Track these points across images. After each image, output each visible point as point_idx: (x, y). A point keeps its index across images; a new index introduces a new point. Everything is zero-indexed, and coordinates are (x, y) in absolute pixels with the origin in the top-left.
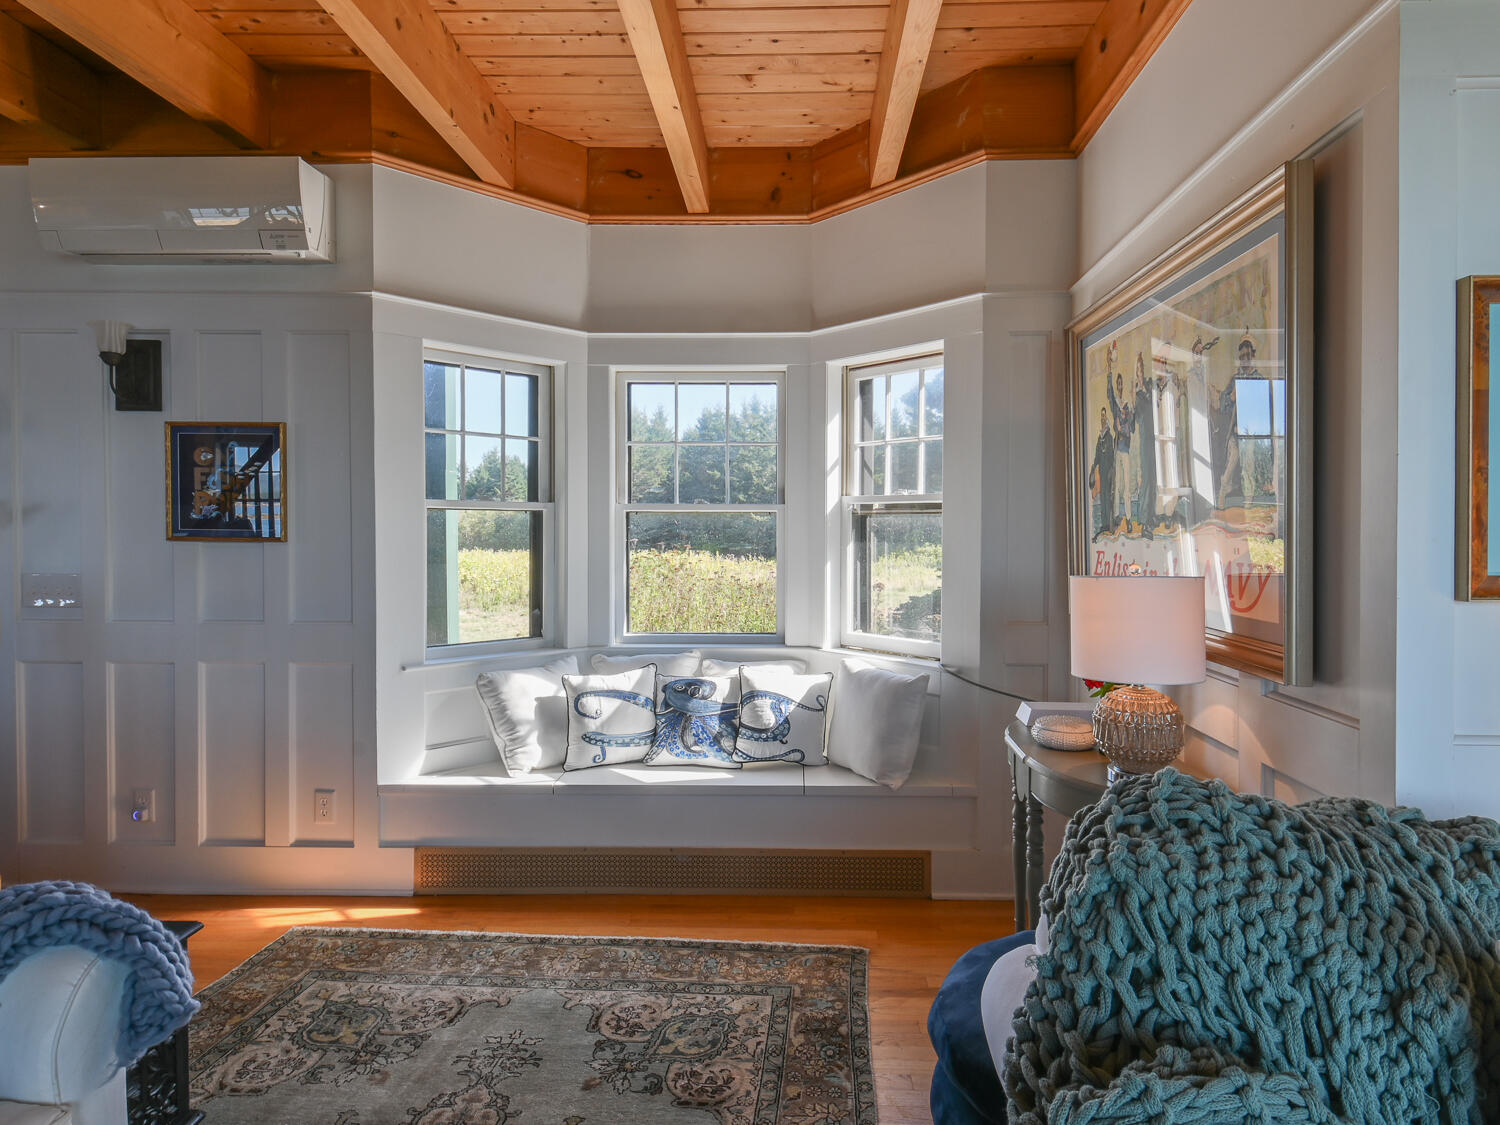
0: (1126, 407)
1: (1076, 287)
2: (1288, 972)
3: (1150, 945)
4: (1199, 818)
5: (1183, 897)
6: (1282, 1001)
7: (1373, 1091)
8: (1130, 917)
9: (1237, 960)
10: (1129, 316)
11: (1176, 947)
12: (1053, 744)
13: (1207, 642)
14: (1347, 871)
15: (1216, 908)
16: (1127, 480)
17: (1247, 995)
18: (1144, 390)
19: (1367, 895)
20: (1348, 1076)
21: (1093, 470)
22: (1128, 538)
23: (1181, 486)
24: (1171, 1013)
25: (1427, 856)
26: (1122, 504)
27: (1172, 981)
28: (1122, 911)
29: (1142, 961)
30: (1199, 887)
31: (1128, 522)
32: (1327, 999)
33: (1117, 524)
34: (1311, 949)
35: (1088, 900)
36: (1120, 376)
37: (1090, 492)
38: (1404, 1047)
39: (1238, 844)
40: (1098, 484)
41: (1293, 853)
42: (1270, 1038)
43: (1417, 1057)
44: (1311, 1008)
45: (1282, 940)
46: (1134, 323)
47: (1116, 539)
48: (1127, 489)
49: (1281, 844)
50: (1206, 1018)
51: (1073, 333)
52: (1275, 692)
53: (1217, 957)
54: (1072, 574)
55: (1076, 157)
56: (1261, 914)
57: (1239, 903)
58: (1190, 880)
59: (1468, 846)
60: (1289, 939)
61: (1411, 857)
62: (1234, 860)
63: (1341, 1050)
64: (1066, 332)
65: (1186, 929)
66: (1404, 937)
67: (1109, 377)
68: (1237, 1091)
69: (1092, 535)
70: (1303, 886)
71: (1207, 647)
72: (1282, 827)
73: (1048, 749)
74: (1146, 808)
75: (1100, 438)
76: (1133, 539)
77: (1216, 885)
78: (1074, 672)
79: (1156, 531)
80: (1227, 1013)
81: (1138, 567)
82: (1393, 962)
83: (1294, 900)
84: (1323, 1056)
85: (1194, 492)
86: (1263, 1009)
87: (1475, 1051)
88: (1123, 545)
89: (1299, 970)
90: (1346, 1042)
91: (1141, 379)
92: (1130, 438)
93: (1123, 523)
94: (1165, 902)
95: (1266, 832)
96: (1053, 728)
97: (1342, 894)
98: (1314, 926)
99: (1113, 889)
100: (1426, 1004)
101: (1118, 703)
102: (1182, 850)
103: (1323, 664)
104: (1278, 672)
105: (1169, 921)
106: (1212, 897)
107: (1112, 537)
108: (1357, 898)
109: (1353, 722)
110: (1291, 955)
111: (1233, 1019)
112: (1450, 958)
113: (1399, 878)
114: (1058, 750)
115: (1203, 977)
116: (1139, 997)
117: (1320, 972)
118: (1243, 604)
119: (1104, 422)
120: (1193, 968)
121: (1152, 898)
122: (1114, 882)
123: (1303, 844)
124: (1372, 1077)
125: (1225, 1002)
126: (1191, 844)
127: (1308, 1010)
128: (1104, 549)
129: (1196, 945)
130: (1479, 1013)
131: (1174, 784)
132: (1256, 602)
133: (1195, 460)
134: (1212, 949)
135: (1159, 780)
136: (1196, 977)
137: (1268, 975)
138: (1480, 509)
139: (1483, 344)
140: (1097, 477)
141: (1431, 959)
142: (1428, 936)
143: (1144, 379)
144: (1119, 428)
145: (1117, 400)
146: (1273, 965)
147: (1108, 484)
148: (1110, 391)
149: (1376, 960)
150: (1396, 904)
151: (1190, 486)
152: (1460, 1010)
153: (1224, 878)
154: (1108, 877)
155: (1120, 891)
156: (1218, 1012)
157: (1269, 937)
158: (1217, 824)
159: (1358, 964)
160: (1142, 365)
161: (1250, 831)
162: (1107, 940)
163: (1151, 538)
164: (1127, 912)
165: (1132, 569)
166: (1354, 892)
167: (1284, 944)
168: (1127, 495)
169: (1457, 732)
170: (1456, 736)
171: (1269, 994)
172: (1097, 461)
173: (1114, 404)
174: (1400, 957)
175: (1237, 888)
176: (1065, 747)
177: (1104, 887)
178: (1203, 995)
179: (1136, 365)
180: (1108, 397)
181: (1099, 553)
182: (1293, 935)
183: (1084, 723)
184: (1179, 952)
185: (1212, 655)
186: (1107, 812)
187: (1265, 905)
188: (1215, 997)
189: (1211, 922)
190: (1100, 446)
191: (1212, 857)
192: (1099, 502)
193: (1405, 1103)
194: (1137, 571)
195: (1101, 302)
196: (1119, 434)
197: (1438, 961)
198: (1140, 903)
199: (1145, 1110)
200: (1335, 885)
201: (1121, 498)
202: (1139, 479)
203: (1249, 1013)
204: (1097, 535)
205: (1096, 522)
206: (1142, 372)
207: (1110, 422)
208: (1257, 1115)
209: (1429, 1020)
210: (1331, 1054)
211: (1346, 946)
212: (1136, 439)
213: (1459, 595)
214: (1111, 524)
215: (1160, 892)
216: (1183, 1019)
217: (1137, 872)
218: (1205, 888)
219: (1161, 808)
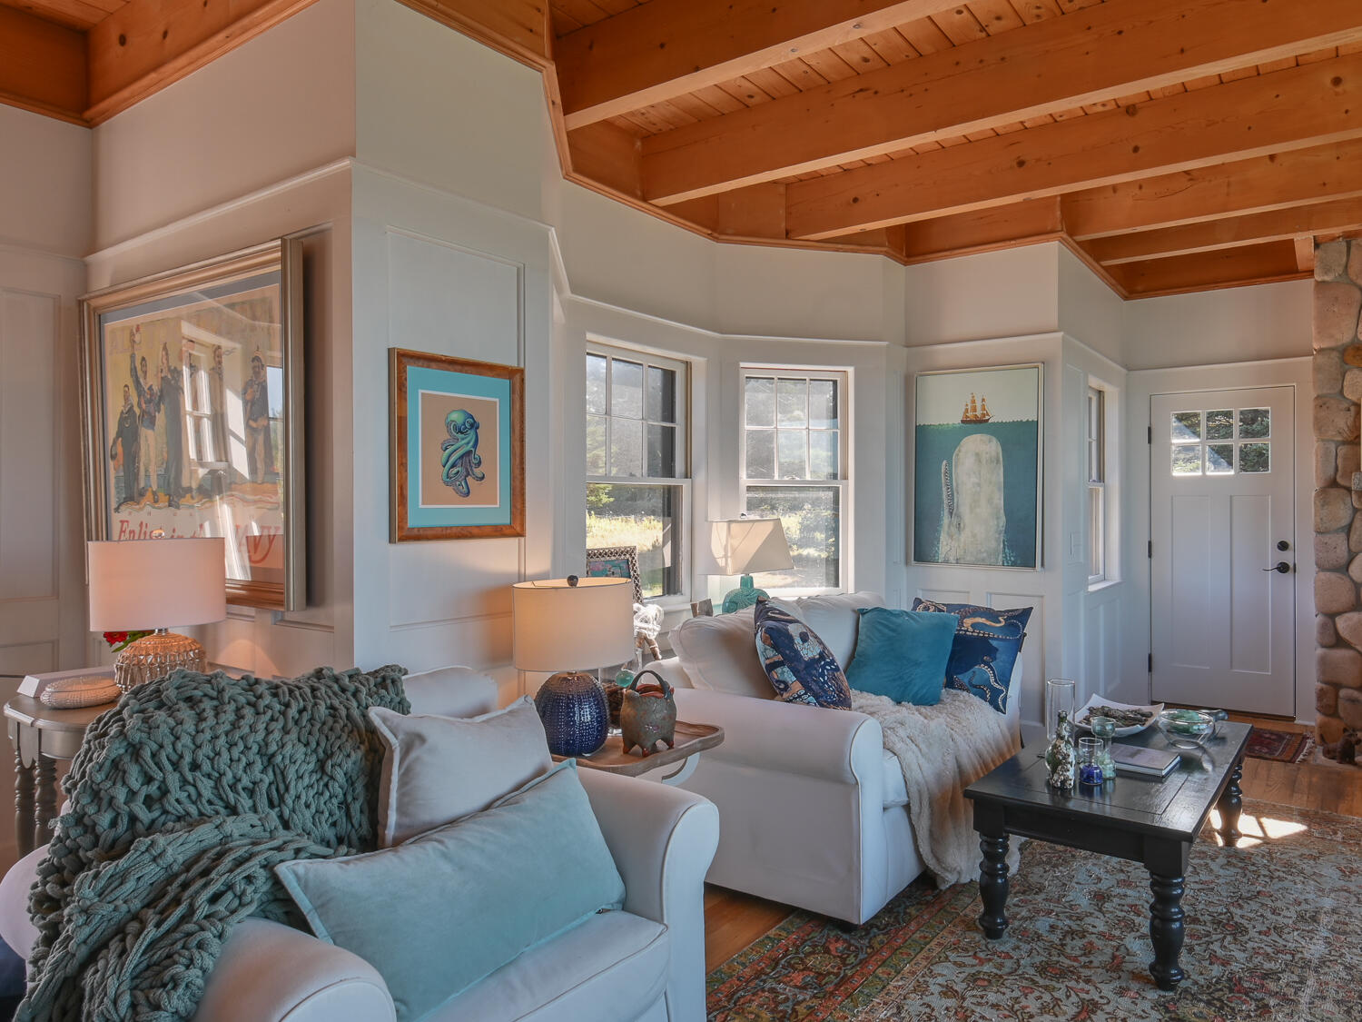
0: (150, 388)
1: (91, 258)
2: (258, 766)
3: (159, 776)
4: (201, 694)
5: (186, 740)
6: (254, 783)
7: (308, 814)
8: (143, 763)
9: (223, 767)
10: (155, 307)
11: (180, 772)
12: (69, 703)
13: (227, 590)
14: (302, 703)
15: (210, 741)
16: (152, 454)
17: (230, 787)
18: (169, 377)
19: (312, 714)
20: (294, 811)
21: (115, 442)
22: (154, 508)
23: (217, 461)
24: (174, 811)
25: (352, 687)
26: (147, 476)
27: (176, 792)
28: (137, 761)
29: (153, 789)
30: (198, 732)
31: (154, 493)
32: (282, 773)
33: (142, 494)
34: (273, 748)
35: (108, 763)
36: (143, 359)
37: (111, 464)
38: (326, 785)
39: (229, 703)
40: (120, 457)
41: (267, 699)
42: (244, 804)
43: (333, 787)
44: (273, 782)
45: (255, 748)
46: (158, 315)
47: (141, 509)
48: (153, 463)
49: (260, 697)
50: (202, 808)
51: (89, 305)
52: (283, 620)
53: (210, 770)
54: (90, 539)
55: (91, 127)
56: (242, 738)
57: (227, 735)
58: (192, 729)
59: (379, 680)
60: (260, 747)
61: (344, 690)
62: (225, 712)
63: (289, 800)
64: (80, 303)
65: (188, 758)
66: (331, 729)
67: (133, 357)
68: (217, 827)
69: (113, 505)
70: (272, 716)
71: (227, 594)
72: (260, 689)
73: (60, 709)
74: (160, 696)
75: (122, 412)
76: (160, 508)
77: (211, 729)
78: (92, 629)
79: (182, 501)
80: (216, 801)
81: (160, 531)
82: (323, 745)
83: (265, 725)
84: (279, 806)
85: (230, 466)
86: (241, 790)
87: (366, 776)
88: (150, 514)
89: (265, 764)
90: (292, 792)
91: (165, 365)
92: (155, 416)
93: (149, 495)
94: (171, 746)
95: (252, 693)
96: (69, 689)
97: (297, 716)
98: (277, 735)
99: (129, 751)
100: (339, 758)
101: (142, 649)
102: (186, 713)
103: (313, 594)
104: (280, 603)
105: (174, 758)
106: (208, 735)
107: (137, 507)
108: (306, 716)
109: (330, 628)
110: (262, 756)
111: (221, 803)
112: (356, 733)
113: (333, 701)
114: (74, 709)
115: (199, 784)
116: (150, 812)
117: (279, 758)
118: (257, 557)
119: (126, 398)
120: (192, 781)
121: (161, 746)
122: (131, 745)
123: (275, 695)
124: (308, 806)
125: (215, 795)
126: (194, 710)
127: (270, 784)
128: (127, 517)
129: (195, 766)
130: (370, 757)
131: (183, 678)
132: (266, 555)
133: (231, 438)
134: (206, 767)
135: (170, 677)
136: (195, 786)
137: (245, 771)
138: (403, 488)
139: (403, 389)
140: (119, 449)
141: (344, 736)
142: (345, 725)
143: (169, 367)
144: (144, 406)
145: (141, 380)
146: (249, 765)
147: (131, 459)
148: (134, 370)
149: (314, 745)
150: (330, 715)
151: (227, 461)
152: (357, 756)
153: (217, 723)
154: (125, 743)
155: (135, 751)
156: (210, 802)
157: (247, 748)
158: (214, 694)
159: (303, 749)
160: (167, 354)
161: (240, 694)
162: (124, 783)
163: (178, 507)
164: (141, 760)
165: (156, 533)
166: (305, 713)
167: (256, 751)
168: (152, 468)
169: (392, 624)
170: (391, 627)
171: (246, 781)
172: (119, 434)
173: (137, 383)
174: (327, 740)
175: (227, 727)
176: (83, 704)
177: (122, 751)
178: (199, 795)
179: (161, 353)
180: (132, 376)
181: (122, 522)
182: (262, 743)
183: (105, 679)
184: (181, 774)
185: (232, 600)
186: (126, 705)
187: (244, 732)
188: (207, 793)
189: (207, 749)
190: (122, 421)
191: (209, 713)
192: (122, 474)
193: (327, 814)
194: (160, 535)
195: (122, 286)
196: (143, 412)
197: (348, 736)
198: (152, 753)
199: (151, 855)
200: (293, 712)
201: (146, 471)
202: (165, 455)
203: (231, 796)
204: (120, 505)
205: (118, 493)
206: (167, 359)
207: (134, 399)
208: (228, 834)
209: (340, 765)
210: (284, 801)
211: (296, 741)
212: (161, 418)
213: (391, 541)
214: (136, 495)
215: (168, 742)
216: (184, 813)
217: (149, 734)
218: (202, 731)
219: (171, 693)
